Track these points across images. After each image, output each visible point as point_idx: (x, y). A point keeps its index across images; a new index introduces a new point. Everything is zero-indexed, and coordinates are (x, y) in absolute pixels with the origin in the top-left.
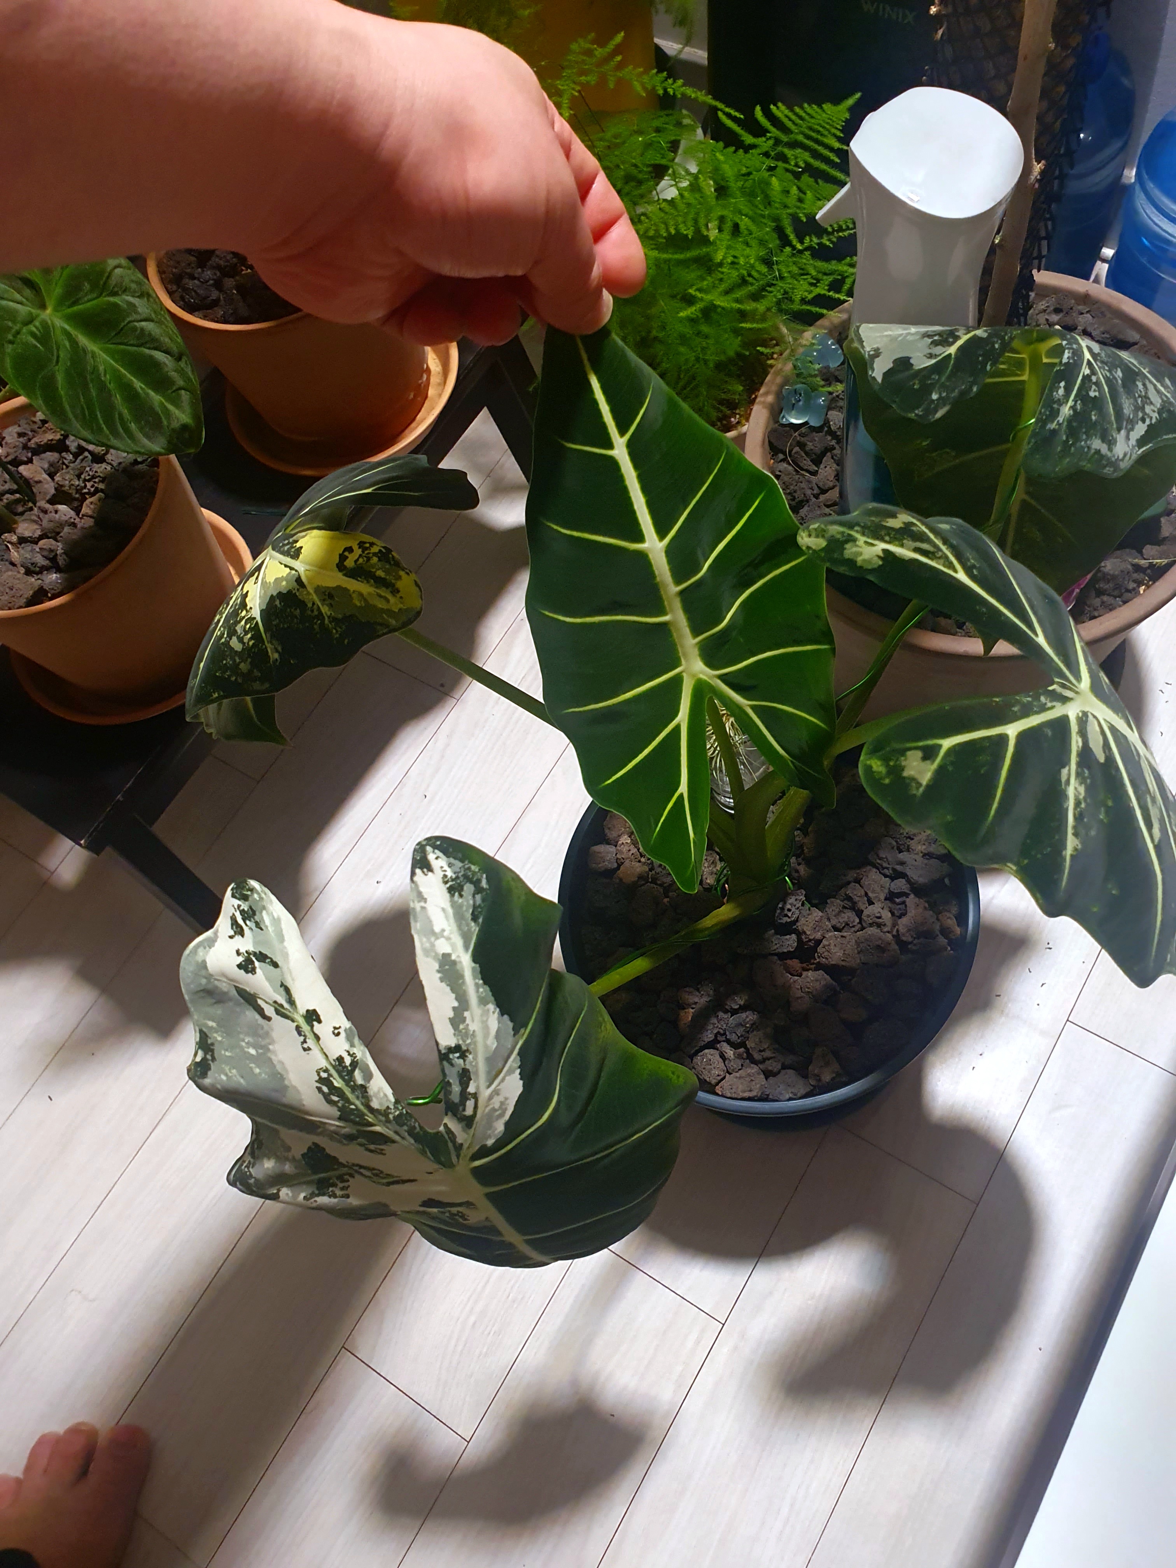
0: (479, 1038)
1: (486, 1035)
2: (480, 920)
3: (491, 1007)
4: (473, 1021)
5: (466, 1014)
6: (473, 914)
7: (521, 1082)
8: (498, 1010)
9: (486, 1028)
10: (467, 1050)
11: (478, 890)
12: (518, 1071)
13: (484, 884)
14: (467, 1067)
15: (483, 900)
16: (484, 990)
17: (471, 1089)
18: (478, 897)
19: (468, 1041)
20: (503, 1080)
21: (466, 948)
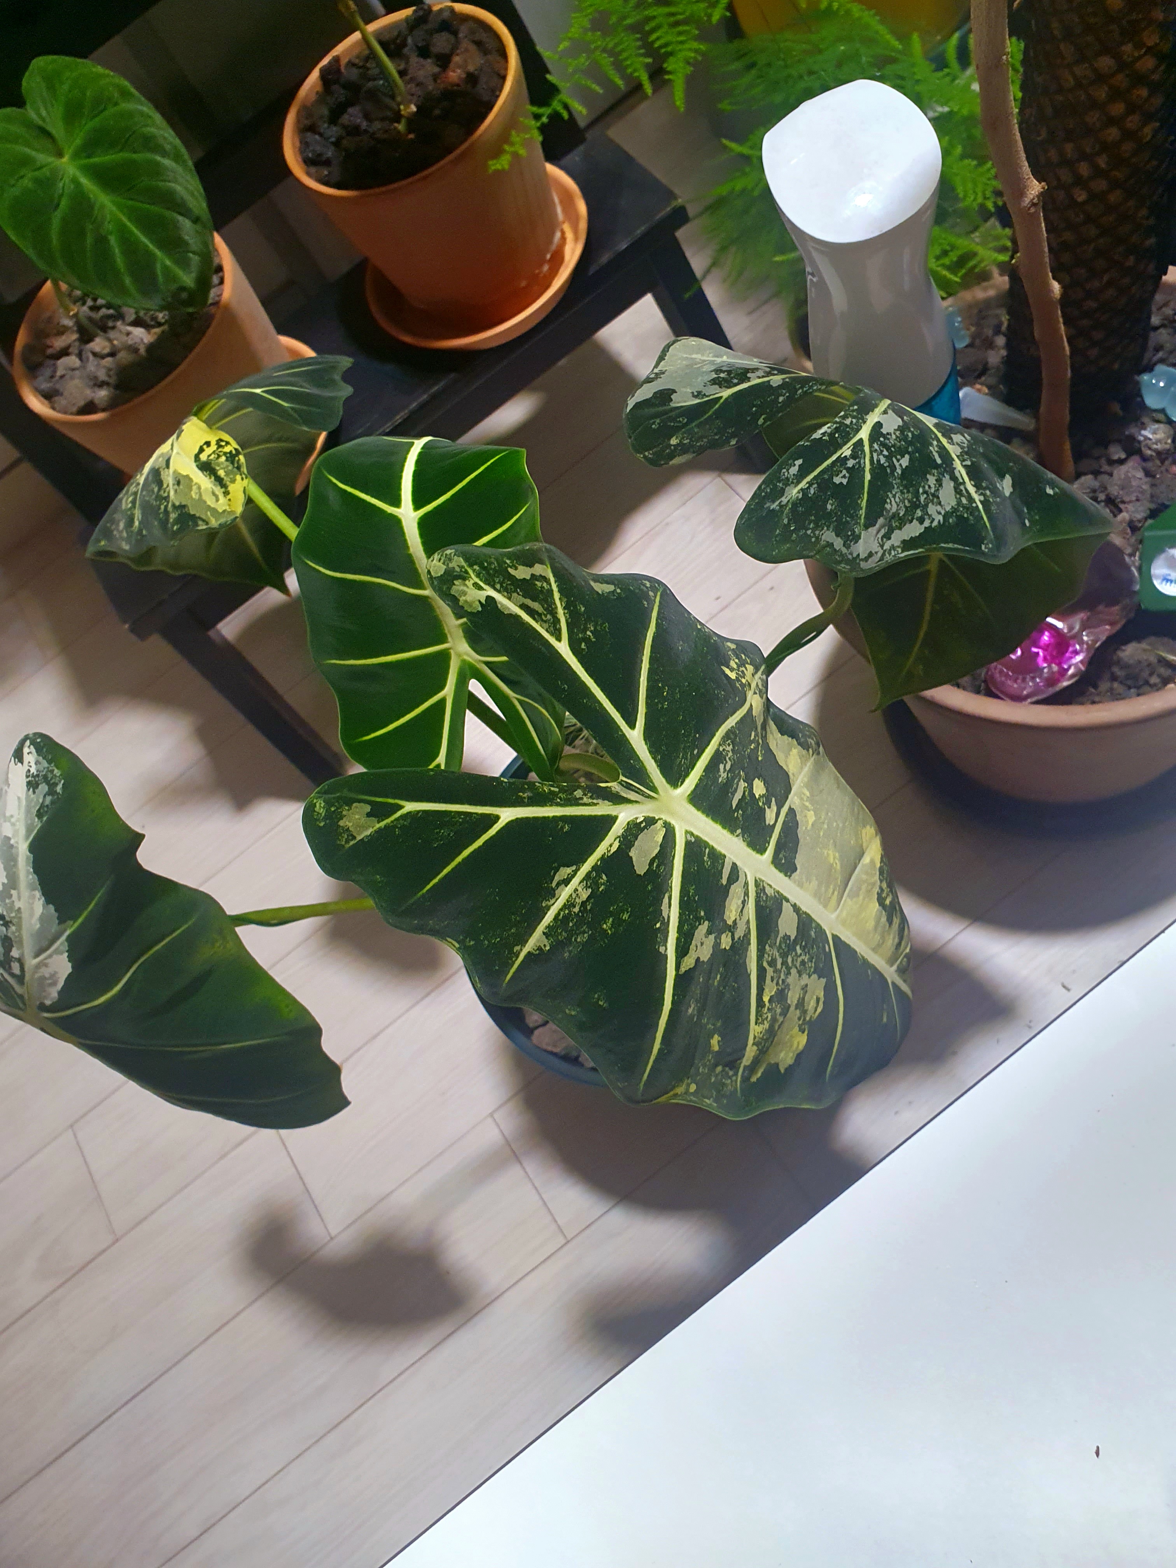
0: (25, 915)
1: (32, 915)
2: (45, 819)
3: (38, 894)
4: (19, 900)
5: (13, 892)
6: (38, 811)
7: (70, 965)
8: (43, 898)
9: (32, 909)
10: (11, 922)
11: (51, 792)
12: (66, 954)
13: (59, 789)
14: (9, 935)
15: (52, 802)
16: (33, 878)
17: (15, 953)
18: (49, 799)
19: (13, 915)
20: (50, 956)
21: (27, 837)
